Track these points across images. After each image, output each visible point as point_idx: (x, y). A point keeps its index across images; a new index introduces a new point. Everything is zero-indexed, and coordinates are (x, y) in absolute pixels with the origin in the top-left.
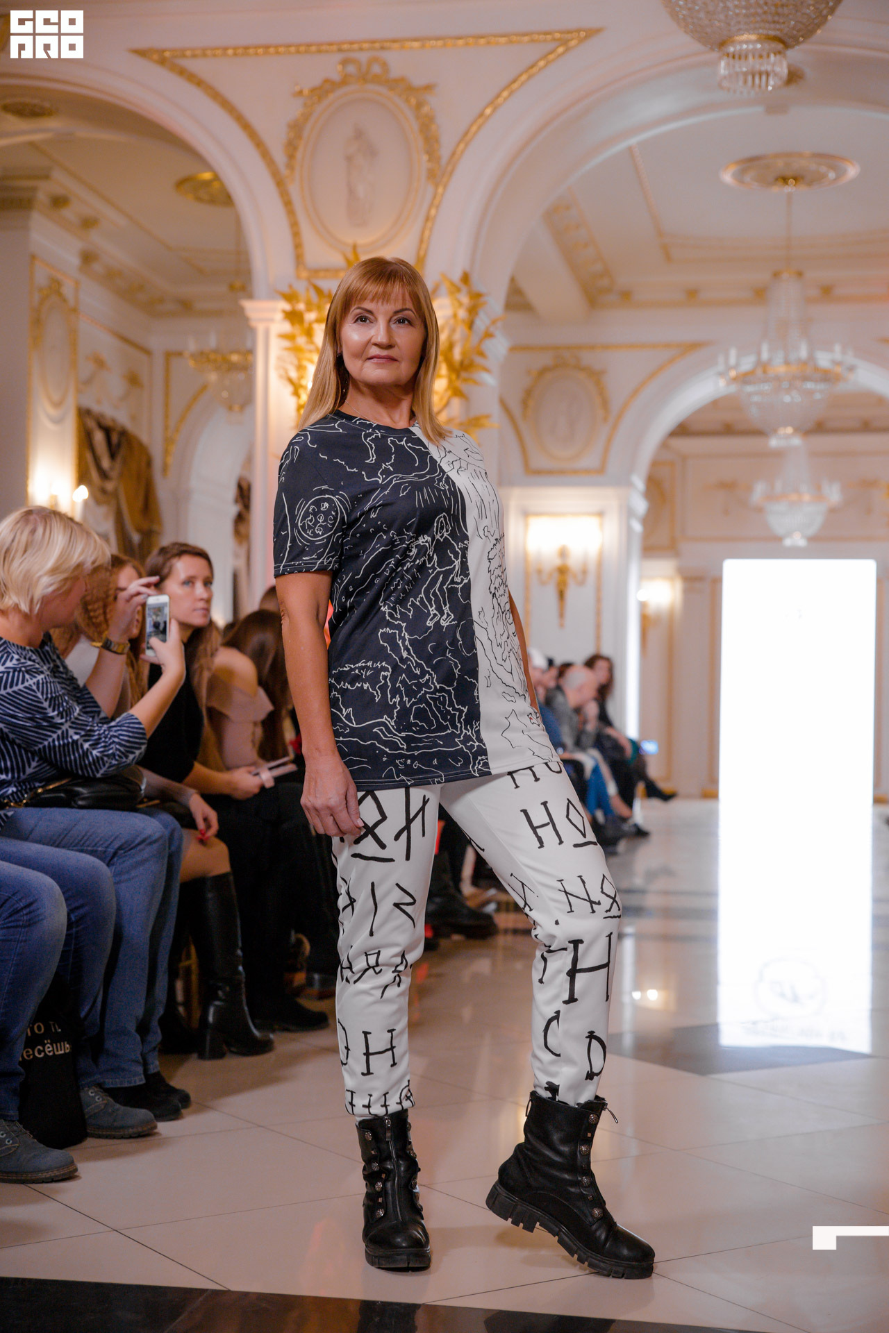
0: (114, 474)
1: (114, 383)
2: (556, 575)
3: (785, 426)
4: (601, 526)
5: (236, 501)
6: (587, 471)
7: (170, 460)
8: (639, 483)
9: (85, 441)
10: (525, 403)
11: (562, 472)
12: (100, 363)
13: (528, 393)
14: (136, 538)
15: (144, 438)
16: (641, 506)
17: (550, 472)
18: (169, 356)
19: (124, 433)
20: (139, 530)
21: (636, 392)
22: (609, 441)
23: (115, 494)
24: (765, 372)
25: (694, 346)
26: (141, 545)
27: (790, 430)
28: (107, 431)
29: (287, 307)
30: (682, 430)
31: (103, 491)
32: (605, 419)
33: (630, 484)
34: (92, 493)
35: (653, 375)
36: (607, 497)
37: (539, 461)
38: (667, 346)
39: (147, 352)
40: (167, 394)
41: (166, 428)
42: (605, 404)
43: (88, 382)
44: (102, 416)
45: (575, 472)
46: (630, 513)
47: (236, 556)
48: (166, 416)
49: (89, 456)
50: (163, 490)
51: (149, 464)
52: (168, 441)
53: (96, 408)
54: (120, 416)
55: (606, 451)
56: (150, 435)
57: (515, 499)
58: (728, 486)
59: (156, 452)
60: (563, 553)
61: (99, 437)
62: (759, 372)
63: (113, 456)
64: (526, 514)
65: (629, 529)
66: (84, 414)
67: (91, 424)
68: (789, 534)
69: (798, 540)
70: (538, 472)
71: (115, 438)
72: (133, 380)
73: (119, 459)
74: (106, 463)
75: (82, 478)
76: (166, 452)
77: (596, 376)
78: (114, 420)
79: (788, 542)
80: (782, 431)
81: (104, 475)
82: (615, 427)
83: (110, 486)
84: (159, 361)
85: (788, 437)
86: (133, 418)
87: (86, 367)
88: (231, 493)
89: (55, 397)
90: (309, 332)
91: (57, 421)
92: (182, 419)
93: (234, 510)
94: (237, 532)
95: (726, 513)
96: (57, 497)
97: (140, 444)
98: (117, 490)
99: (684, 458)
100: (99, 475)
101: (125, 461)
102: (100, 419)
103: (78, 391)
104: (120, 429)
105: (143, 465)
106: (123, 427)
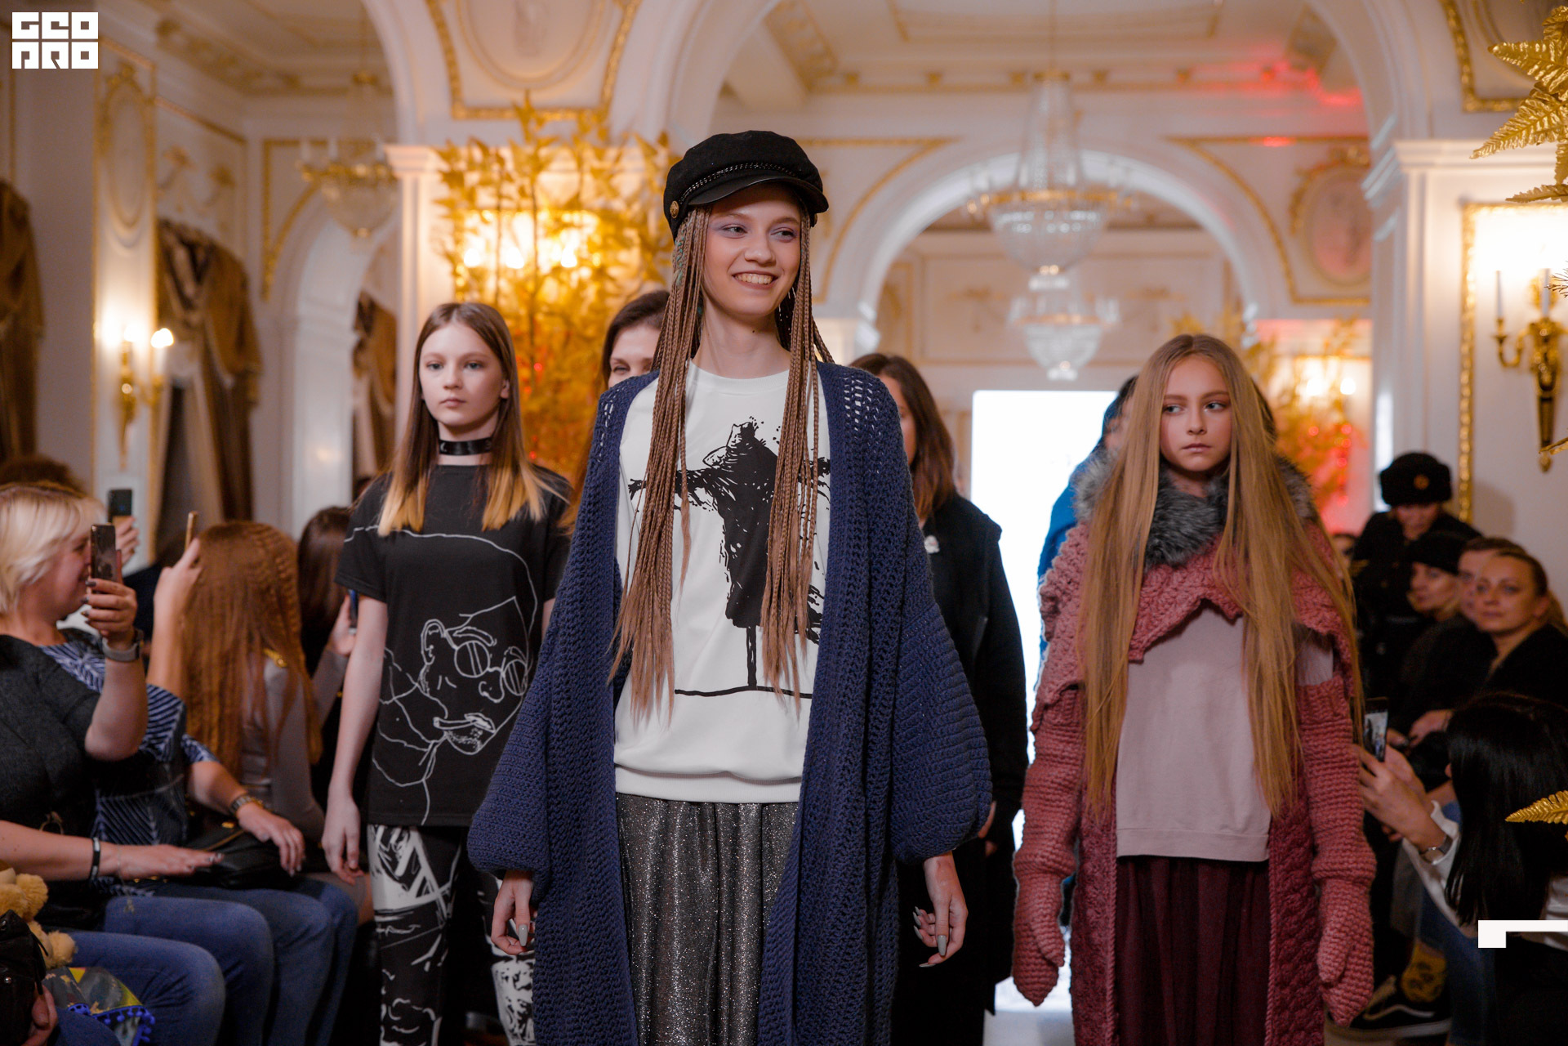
0: (200, 302)
1: (199, 183)
3: (1049, 264)
5: (356, 328)
7: (269, 279)
8: (868, 310)
9: (165, 263)
12: (181, 160)
14: (228, 381)
15: (237, 251)
16: (871, 338)
18: (268, 145)
19: (213, 250)
20: (232, 371)
21: (864, 199)
22: (832, 258)
23: (202, 328)
24: (1023, 199)
25: (936, 143)
26: (235, 390)
27: (1054, 270)
28: (191, 247)
29: (445, 167)
31: (187, 324)
32: (827, 235)
33: (858, 316)
34: (179, 338)
35: (885, 178)
38: (904, 142)
39: (240, 140)
40: (266, 193)
41: (265, 237)
43: (166, 186)
44: (185, 227)
47: (355, 393)
48: (265, 222)
49: (169, 283)
50: (262, 319)
51: (244, 285)
52: (269, 255)
53: (176, 218)
54: (207, 226)
55: (828, 273)
56: (245, 248)
58: (979, 295)
59: (253, 269)
61: (181, 256)
62: (1016, 197)
63: (198, 279)
66: (164, 226)
67: (171, 239)
68: (1055, 364)
69: (1065, 371)
71: (201, 258)
72: (223, 178)
73: (206, 283)
74: (190, 289)
75: (163, 316)
76: (266, 269)
78: (199, 232)
79: (1054, 374)
80: (1044, 270)
81: (187, 304)
82: (838, 242)
83: (195, 318)
84: (255, 152)
85: (1050, 276)
86: (224, 227)
87: (165, 167)
88: (348, 317)
89: (129, 214)
90: (471, 196)
91: (131, 245)
92: (287, 226)
93: (351, 338)
94: (357, 365)
95: (977, 329)
96: (131, 343)
97: (233, 261)
98: (203, 321)
99: (924, 259)
100: (183, 309)
101: (213, 284)
102: (183, 233)
103: (156, 199)
104: (207, 243)
105: (237, 287)
106: (211, 240)
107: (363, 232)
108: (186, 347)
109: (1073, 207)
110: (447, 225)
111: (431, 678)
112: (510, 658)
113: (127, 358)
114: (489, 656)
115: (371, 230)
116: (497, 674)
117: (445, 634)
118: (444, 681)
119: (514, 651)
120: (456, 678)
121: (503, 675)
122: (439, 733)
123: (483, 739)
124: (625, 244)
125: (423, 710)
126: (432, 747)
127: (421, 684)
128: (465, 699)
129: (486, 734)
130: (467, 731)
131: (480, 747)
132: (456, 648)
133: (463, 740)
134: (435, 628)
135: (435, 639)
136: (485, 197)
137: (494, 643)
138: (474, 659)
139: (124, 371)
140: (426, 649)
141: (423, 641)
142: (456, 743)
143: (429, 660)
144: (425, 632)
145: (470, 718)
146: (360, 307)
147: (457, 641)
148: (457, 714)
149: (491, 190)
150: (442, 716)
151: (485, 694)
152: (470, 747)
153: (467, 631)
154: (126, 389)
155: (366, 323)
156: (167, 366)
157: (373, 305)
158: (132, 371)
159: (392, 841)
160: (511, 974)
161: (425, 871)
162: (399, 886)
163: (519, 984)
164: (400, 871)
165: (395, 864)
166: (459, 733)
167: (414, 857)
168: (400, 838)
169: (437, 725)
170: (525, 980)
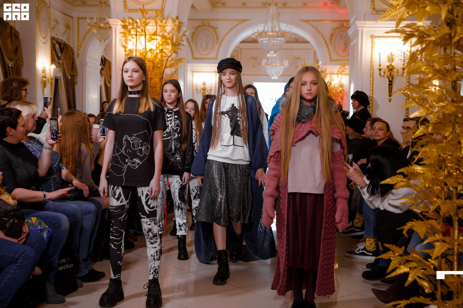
0: (62, 58)
1: (62, 28)
2: (202, 90)
4: (216, 76)
5: (101, 65)
6: (212, 59)
7: (79, 52)
9: (53, 48)
10: (192, 37)
11: (204, 59)
12: (57, 22)
13: (194, 34)
14: (69, 77)
15: (72, 46)
17: (200, 59)
18: (79, 19)
19: (65, 44)
20: (70, 75)
21: (227, 34)
22: (219, 48)
23: (63, 64)
24: (266, 35)
25: (245, 20)
26: (71, 79)
27: (273, 52)
28: (60, 44)
29: (123, 24)
31: (59, 63)
32: (217, 43)
34: (57, 67)
35: (232, 29)
37: (197, 55)
38: (237, 20)
39: (72, 17)
40: (78, 31)
41: (78, 42)
42: (217, 38)
43: (53, 28)
44: (58, 39)
45: (207, 59)
47: (101, 81)
48: (78, 38)
49: (54, 52)
50: (78, 62)
51: (73, 54)
52: (79, 46)
53: (56, 37)
54: (64, 39)
55: (218, 52)
56: (73, 44)
57: (190, 67)
58: (255, 58)
59: (75, 50)
60: (204, 84)
61: (57, 46)
62: (264, 34)
63: (62, 52)
64: (193, 72)
66: (53, 39)
67: (55, 42)
68: (273, 75)
69: (275, 78)
70: (197, 59)
71: (62, 47)
72: (67, 27)
73: (64, 53)
74: (59, 55)
75: (53, 61)
76: (78, 50)
77: (215, 29)
78: (62, 40)
80: (271, 52)
81: (59, 58)
82: (220, 45)
83: (61, 62)
84: (76, 20)
85: (272, 54)
86: (68, 39)
87: (53, 24)
88: (99, 62)
89: (44, 36)
90: (129, 32)
91: (44, 43)
92: (84, 39)
93: (100, 67)
94: (101, 73)
95: (254, 67)
96: (45, 68)
97: (70, 47)
98: (63, 62)
99: (241, 49)
100: (58, 59)
101: (65, 53)
102: (57, 40)
103: (51, 32)
104: (64, 43)
105: (71, 54)
106: (65, 42)
107: (103, 41)
108: (59, 69)
109: (278, 37)
110: (123, 39)
111: (125, 150)
112: (145, 145)
113: (44, 71)
114: (140, 145)
115: (104, 41)
116: (142, 149)
117: (129, 139)
118: (128, 150)
119: (146, 143)
120: (131, 150)
121: (143, 149)
122: (127, 163)
123: (138, 165)
124: (168, 44)
125: (123, 157)
126: (125, 167)
127: (123, 151)
128: (134, 155)
129: (139, 164)
130: (134, 163)
131: (137, 167)
132: (132, 142)
133: (133, 165)
134: (127, 137)
135: (126, 140)
136: (133, 32)
137: (141, 141)
138: (136, 145)
139: (44, 75)
140: (124, 142)
141: (124, 140)
142: (131, 166)
143: (125, 145)
144: (124, 138)
145: (135, 160)
146: (102, 59)
147: (132, 141)
148: (132, 159)
149: (134, 30)
150: (128, 159)
151: (139, 154)
152: (135, 167)
153: (134, 138)
154: (44, 79)
155: (104, 64)
156: (54, 73)
157: (105, 59)
158: (45, 75)
159: (115, 189)
160: (145, 221)
161: (123, 197)
162: (116, 200)
163: (147, 224)
164: (116, 197)
165: (115, 195)
166: (132, 163)
167: (120, 193)
168: (117, 189)
169: (127, 161)
170: (148, 223)
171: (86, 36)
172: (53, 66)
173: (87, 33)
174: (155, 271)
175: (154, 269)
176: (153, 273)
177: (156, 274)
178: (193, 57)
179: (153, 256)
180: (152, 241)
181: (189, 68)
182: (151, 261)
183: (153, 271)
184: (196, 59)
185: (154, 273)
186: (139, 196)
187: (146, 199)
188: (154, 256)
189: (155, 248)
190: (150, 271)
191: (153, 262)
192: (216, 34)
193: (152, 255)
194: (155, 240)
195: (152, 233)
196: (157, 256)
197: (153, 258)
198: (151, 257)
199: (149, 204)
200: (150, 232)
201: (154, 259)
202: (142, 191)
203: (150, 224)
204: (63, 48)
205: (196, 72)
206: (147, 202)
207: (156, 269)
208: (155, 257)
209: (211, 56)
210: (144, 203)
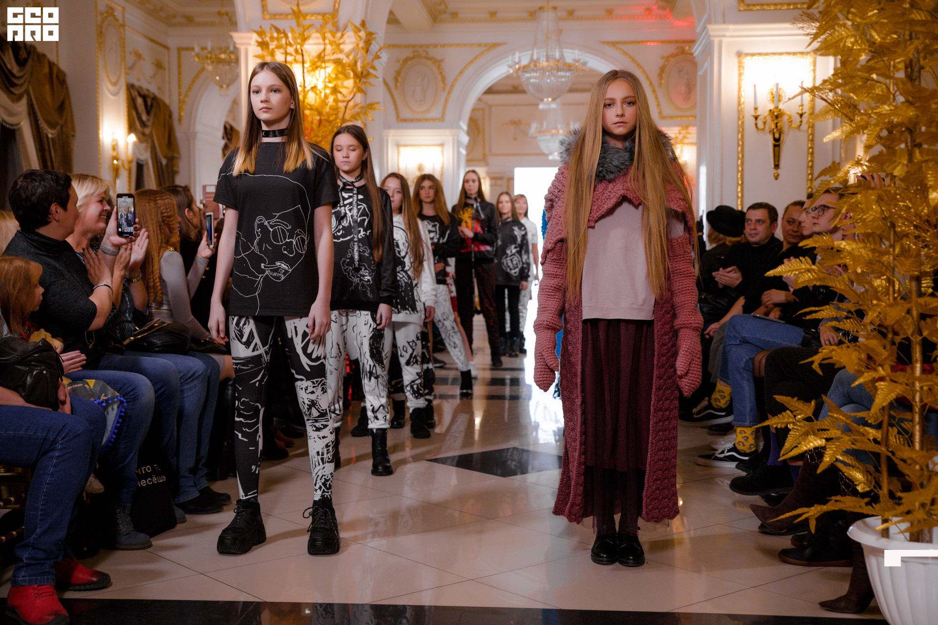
0: (149, 124)
1: (148, 68)
3: (548, 97)
4: (443, 151)
5: (223, 138)
6: (433, 120)
7: (182, 114)
8: (465, 127)
9: (132, 105)
10: (396, 80)
11: (419, 120)
12: (138, 56)
13: (398, 73)
14: (164, 161)
15: (167, 101)
16: (465, 139)
17: (412, 120)
18: (180, 50)
19: (154, 98)
20: (166, 157)
21: (461, 72)
22: (446, 100)
23: (151, 136)
24: (535, 66)
25: (494, 45)
26: (167, 165)
27: (550, 99)
28: (144, 98)
29: (259, 39)
30: (490, 91)
31: (144, 134)
32: (444, 89)
33: (459, 127)
34: (140, 139)
35: (471, 62)
36: (445, 135)
37: (405, 114)
38: (480, 45)
39: (167, 48)
40: (180, 73)
41: (180, 94)
42: (444, 80)
43: (131, 68)
44: (141, 88)
45: (426, 120)
46: (459, 144)
48: (180, 87)
49: (134, 113)
50: (180, 132)
51: (170, 117)
52: (182, 102)
53: (137, 84)
54: (152, 88)
55: (445, 107)
56: (170, 98)
57: (392, 136)
58: (516, 123)
59: (175, 109)
60: (422, 168)
61: (140, 101)
62: (532, 66)
63: (148, 113)
64: (398, 145)
65: (459, 153)
66: (130, 87)
67: (135, 93)
68: (551, 154)
70: (405, 120)
71: (149, 103)
72: (159, 65)
73: (152, 114)
74: (144, 117)
75: (131, 128)
76: (180, 109)
77: (438, 63)
78: (148, 90)
79: (550, 158)
80: (545, 100)
81: (143, 124)
82: (449, 93)
83: (147, 131)
84: (174, 53)
85: (549, 103)
86: (159, 89)
87: (131, 59)
88: (220, 132)
89: (114, 80)
90: (272, 54)
91: (115, 94)
92: (190, 88)
93: (222, 143)
95: (515, 139)
96: (117, 140)
97: (165, 104)
98: (151, 133)
99: (490, 107)
100: (141, 126)
101: (155, 115)
102: (140, 90)
103: (126, 74)
104: (152, 96)
105: (167, 117)
106: (154, 94)
107: (225, 86)
108: (144, 145)
109: (559, 70)
111: (260, 244)
112: (298, 235)
113: (115, 148)
114: (287, 234)
115: (228, 86)
116: (292, 242)
117: (266, 223)
118: (266, 246)
119: (300, 231)
120: (272, 245)
121: (294, 243)
122: (263, 271)
123: (284, 274)
124: (347, 77)
125: (256, 260)
126: (260, 278)
127: (255, 247)
128: (276, 255)
129: (286, 272)
130: (277, 270)
131: (283, 278)
132: (271, 230)
133: (275, 274)
134: (261, 220)
135: (261, 226)
136: (279, 55)
137: (290, 227)
138: (280, 235)
139: (114, 154)
140: (257, 230)
141: (256, 227)
142: (272, 276)
143: (259, 236)
144: (257, 222)
145: (278, 264)
146: (225, 128)
147: (272, 227)
148: (272, 262)
150: (265, 263)
151: (286, 252)
152: (279, 278)
153: (276, 222)
154: (115, 162)
155: (229, 136)
156: (134, 153)
157: (232, 128)
158: (118, 154)
159: (241, 325)
160: (304, 387)
161: (257, 340)
162: (244, 346)
163: (307, 392)
164: (244, 339)
165: (242, 336)
166: (273, 271)
167: (251, 332)
168: (245, 324)
169: (263, 267)
170: (310, 389)
171: (193, 82)
172: (133, 138)
173: (197, 76)
174: (324, 484)
175: (323, 481)
176: (320, 488)
177: (327, 489)
178: (398, 117)
179: (320, 454)
180: (317, 425)
181: (390, 139)
182: (317, 464)
183: (321, 484)
184: (403, 121)
185: (323, 488)
186: (290, 336)
187: (302, 342)
188: (323, 454)
189: (324, 437)
190: (315, 485)
191: (322, 466)
192: (441, 73)
193: (318, 453)
194: (324, 423)
195: (317, 410)
196: (327, 453)
197: (320, 457)
198: (316, 457)
199: (309, 351)
200: (313, 408)
201: (322, 459)
202: (295, 327)
203: (313, 392)
204: (152, 105)
205: (404, 146)
206: (305, 349)
207: (326, 480)
208: (325, 456)
209: (432, 115)
210: (299, 351)
